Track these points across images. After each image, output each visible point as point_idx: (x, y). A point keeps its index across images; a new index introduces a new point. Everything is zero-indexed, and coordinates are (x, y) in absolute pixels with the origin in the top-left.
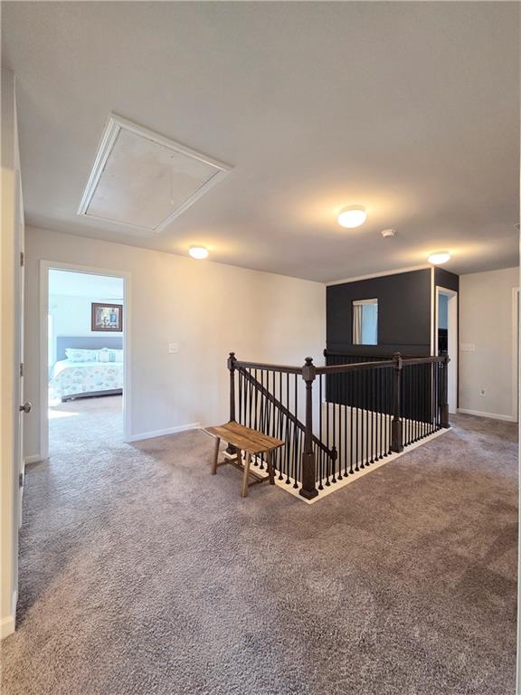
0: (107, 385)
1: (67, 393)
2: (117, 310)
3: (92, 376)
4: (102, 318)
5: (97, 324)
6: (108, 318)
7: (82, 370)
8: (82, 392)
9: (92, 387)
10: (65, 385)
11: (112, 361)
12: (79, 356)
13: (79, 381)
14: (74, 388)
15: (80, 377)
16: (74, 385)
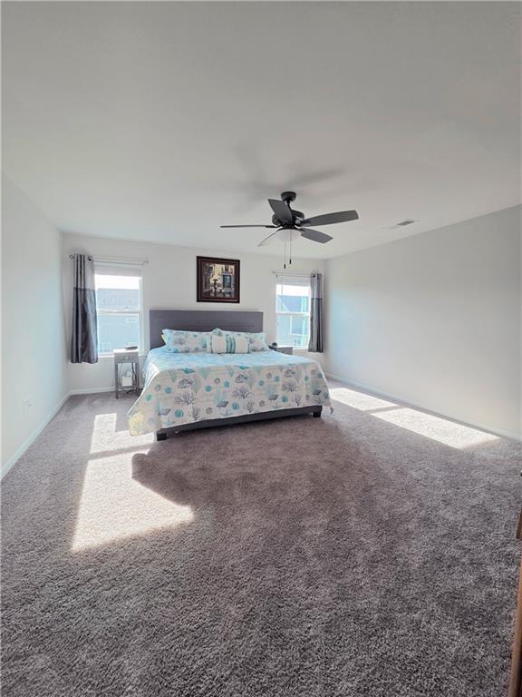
0: (235, 407)
1: (167, 422)
2: (232, 267)
3: (209, 389)
4: (212, 282)
5: (205, 291)
6: (220, 281)
7: (190, 377)
8: (191, 420)
9: (209, 411)
10: (163, 407)
11: (231, 351)
12: (181, 342)
13: (187, 400)
14: (179, 414)
15: (189, 390)
16: (178, 407)
